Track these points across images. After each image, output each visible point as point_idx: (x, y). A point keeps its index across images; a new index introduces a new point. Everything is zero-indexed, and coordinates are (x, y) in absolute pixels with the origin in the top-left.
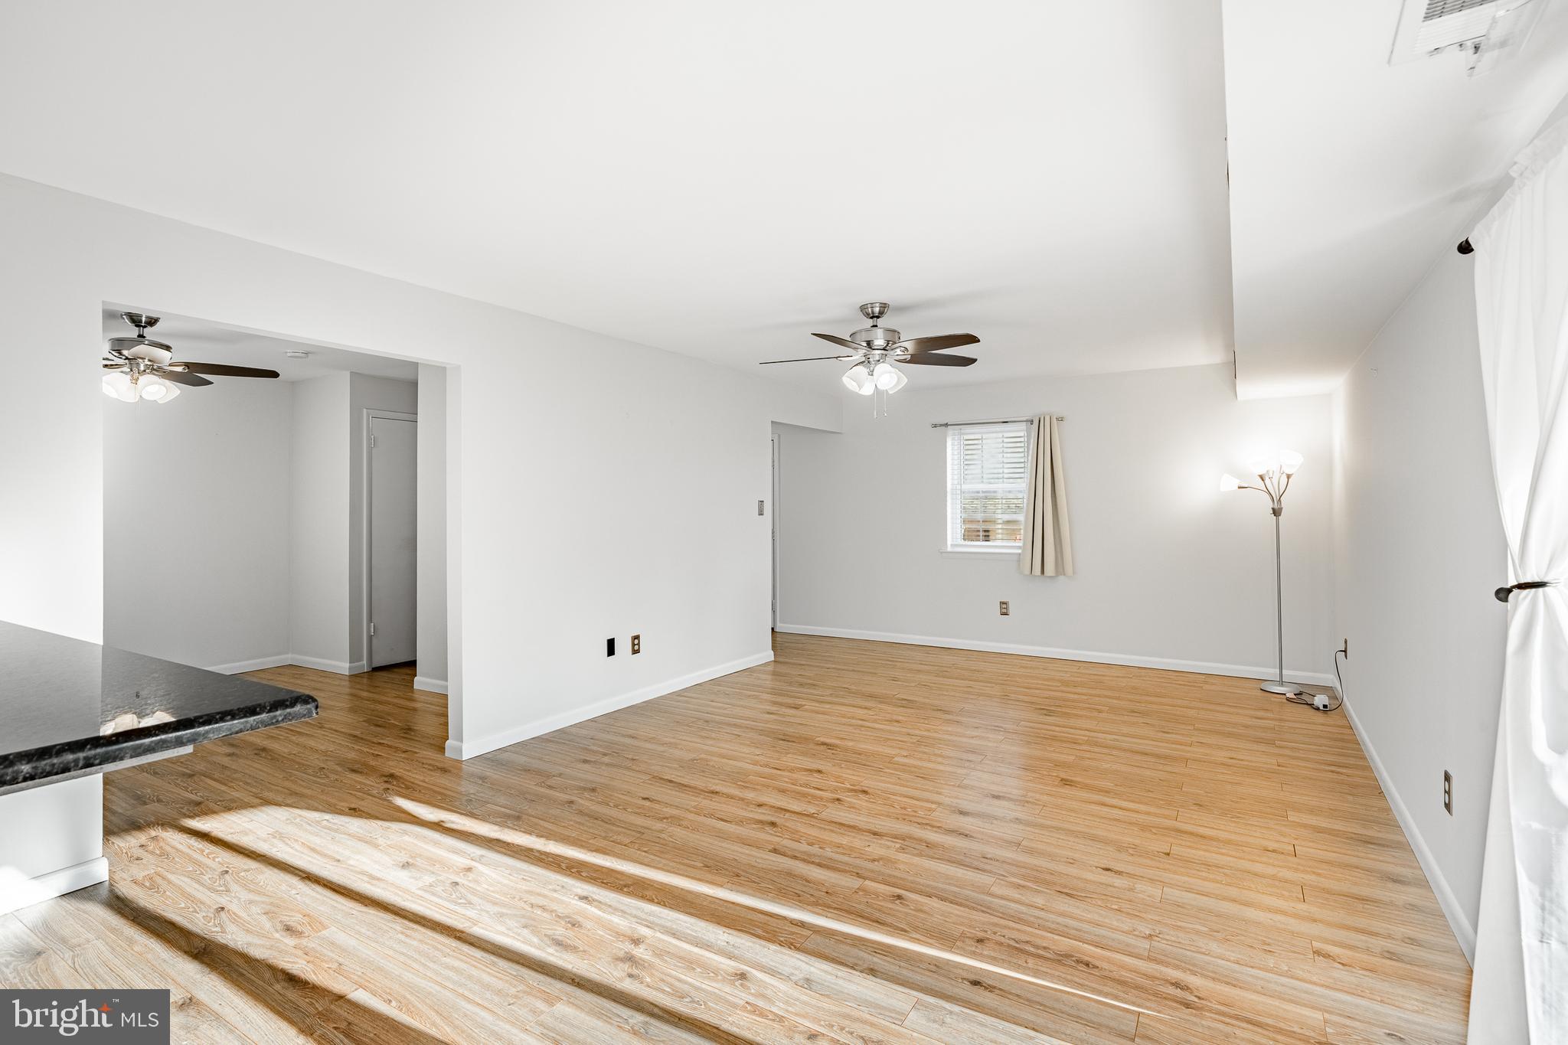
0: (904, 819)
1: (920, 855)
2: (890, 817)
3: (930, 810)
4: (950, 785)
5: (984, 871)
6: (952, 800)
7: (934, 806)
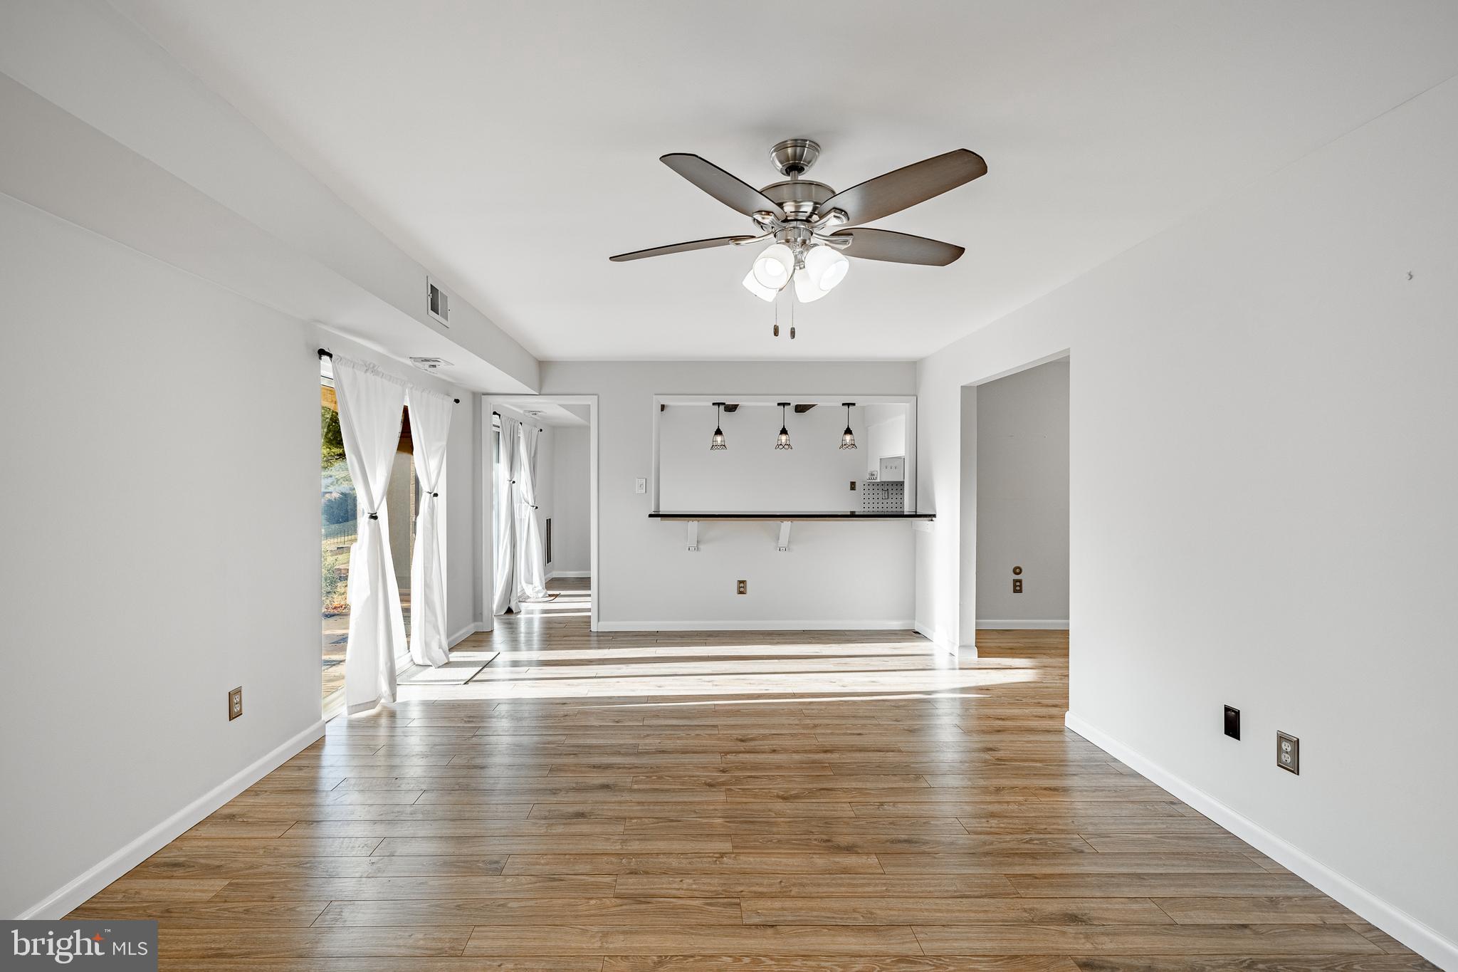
0: (651, 768)
1: (621, 745)
2: (665, 767)
3: (636, 782)
4: (635, 818)
5: (573, 746)
6: (623, 798)
7: (636, 787)
